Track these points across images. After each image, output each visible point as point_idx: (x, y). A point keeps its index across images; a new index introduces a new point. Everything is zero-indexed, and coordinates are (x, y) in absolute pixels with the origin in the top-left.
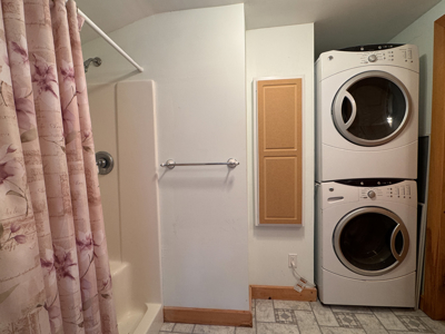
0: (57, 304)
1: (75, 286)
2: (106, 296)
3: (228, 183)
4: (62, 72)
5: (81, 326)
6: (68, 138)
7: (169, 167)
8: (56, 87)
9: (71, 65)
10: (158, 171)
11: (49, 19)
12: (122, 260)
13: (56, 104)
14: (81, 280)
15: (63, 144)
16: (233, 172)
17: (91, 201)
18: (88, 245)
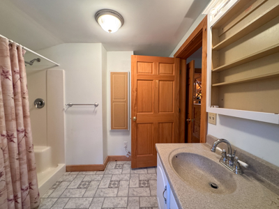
0: (7, 149)
1: (15, 145)
2: (30, 152)
3: (95, 112)
4: (14, 71)
5: (17, 159)
6: (15, 94)
7: (70, 105)
8: (11, 77)
9: (18, 69)
10: (65, 107)
11: (9, 54)
12: (47, 146)
13: (10, 83)
14: (18, 144)
15: (13, 96)
16: (97, 108)
17: (25, 117)
18: (22, 132)
